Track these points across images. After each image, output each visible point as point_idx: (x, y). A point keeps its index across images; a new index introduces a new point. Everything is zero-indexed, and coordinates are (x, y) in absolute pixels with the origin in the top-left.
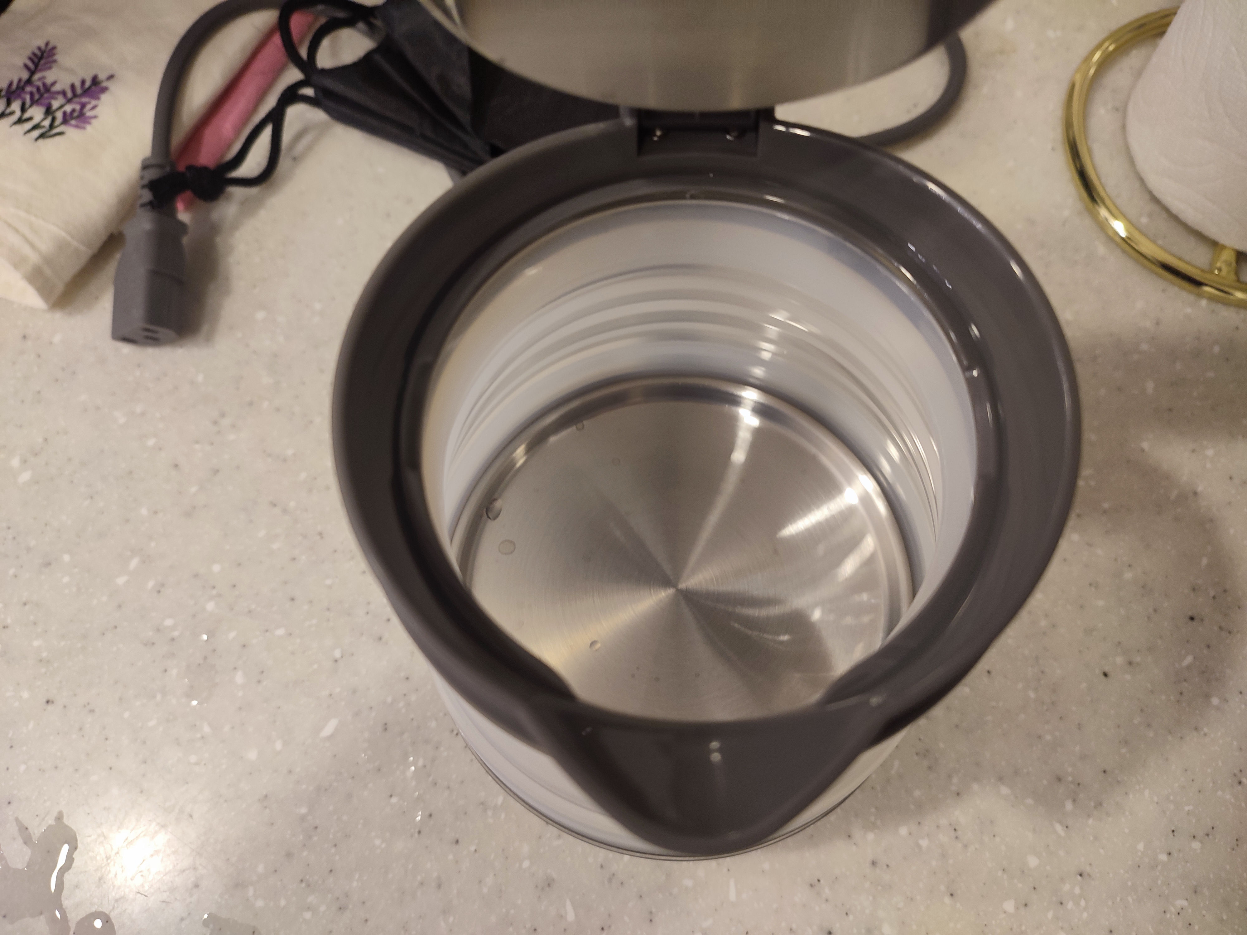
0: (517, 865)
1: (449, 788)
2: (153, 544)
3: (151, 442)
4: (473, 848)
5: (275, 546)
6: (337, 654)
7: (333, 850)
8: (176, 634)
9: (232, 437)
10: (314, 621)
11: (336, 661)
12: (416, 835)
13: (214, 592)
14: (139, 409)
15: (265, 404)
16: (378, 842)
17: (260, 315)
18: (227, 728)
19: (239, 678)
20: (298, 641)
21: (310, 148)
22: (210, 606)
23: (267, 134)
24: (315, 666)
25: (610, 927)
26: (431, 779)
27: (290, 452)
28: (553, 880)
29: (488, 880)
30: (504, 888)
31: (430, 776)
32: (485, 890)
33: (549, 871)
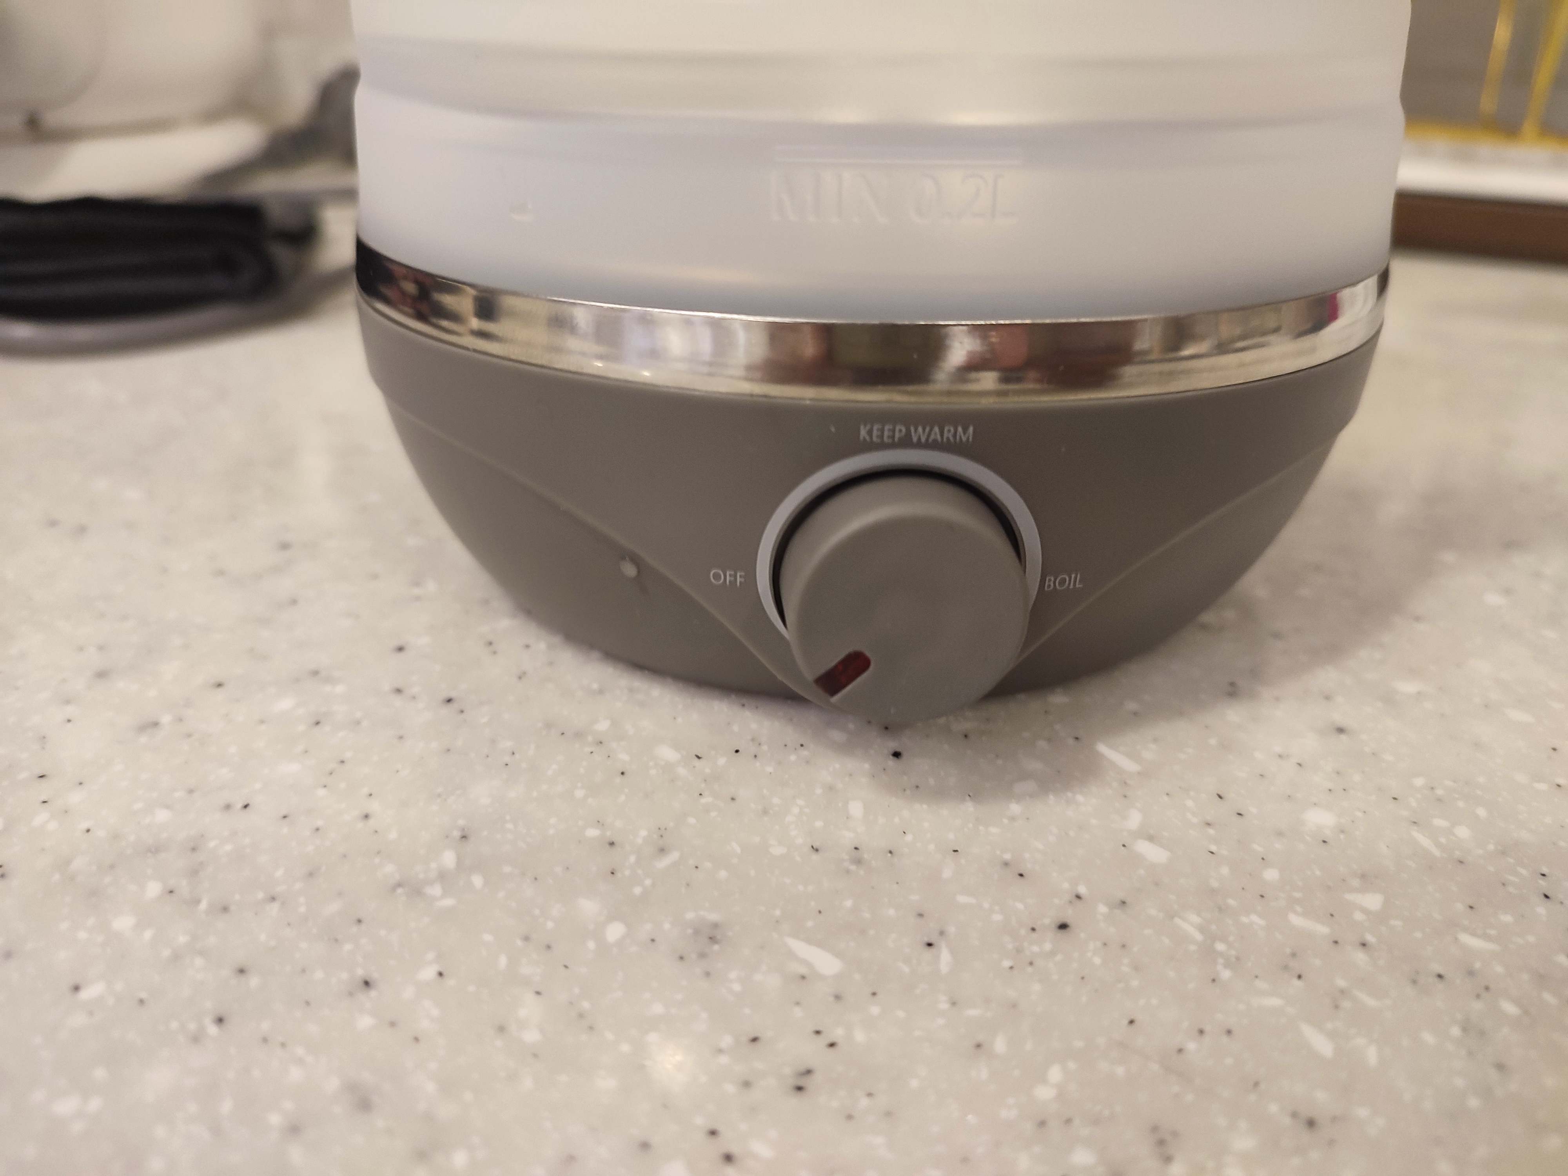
0: (591, 945)
1: (273, 899)
4: (428, 973)
25: (942, 933)
26: (203, 905)
28: (715, 926)
29: (523, 1013)
30: (586, 1005)
31: (198, 902)
32: (531, 1036)
33: (690, 915)
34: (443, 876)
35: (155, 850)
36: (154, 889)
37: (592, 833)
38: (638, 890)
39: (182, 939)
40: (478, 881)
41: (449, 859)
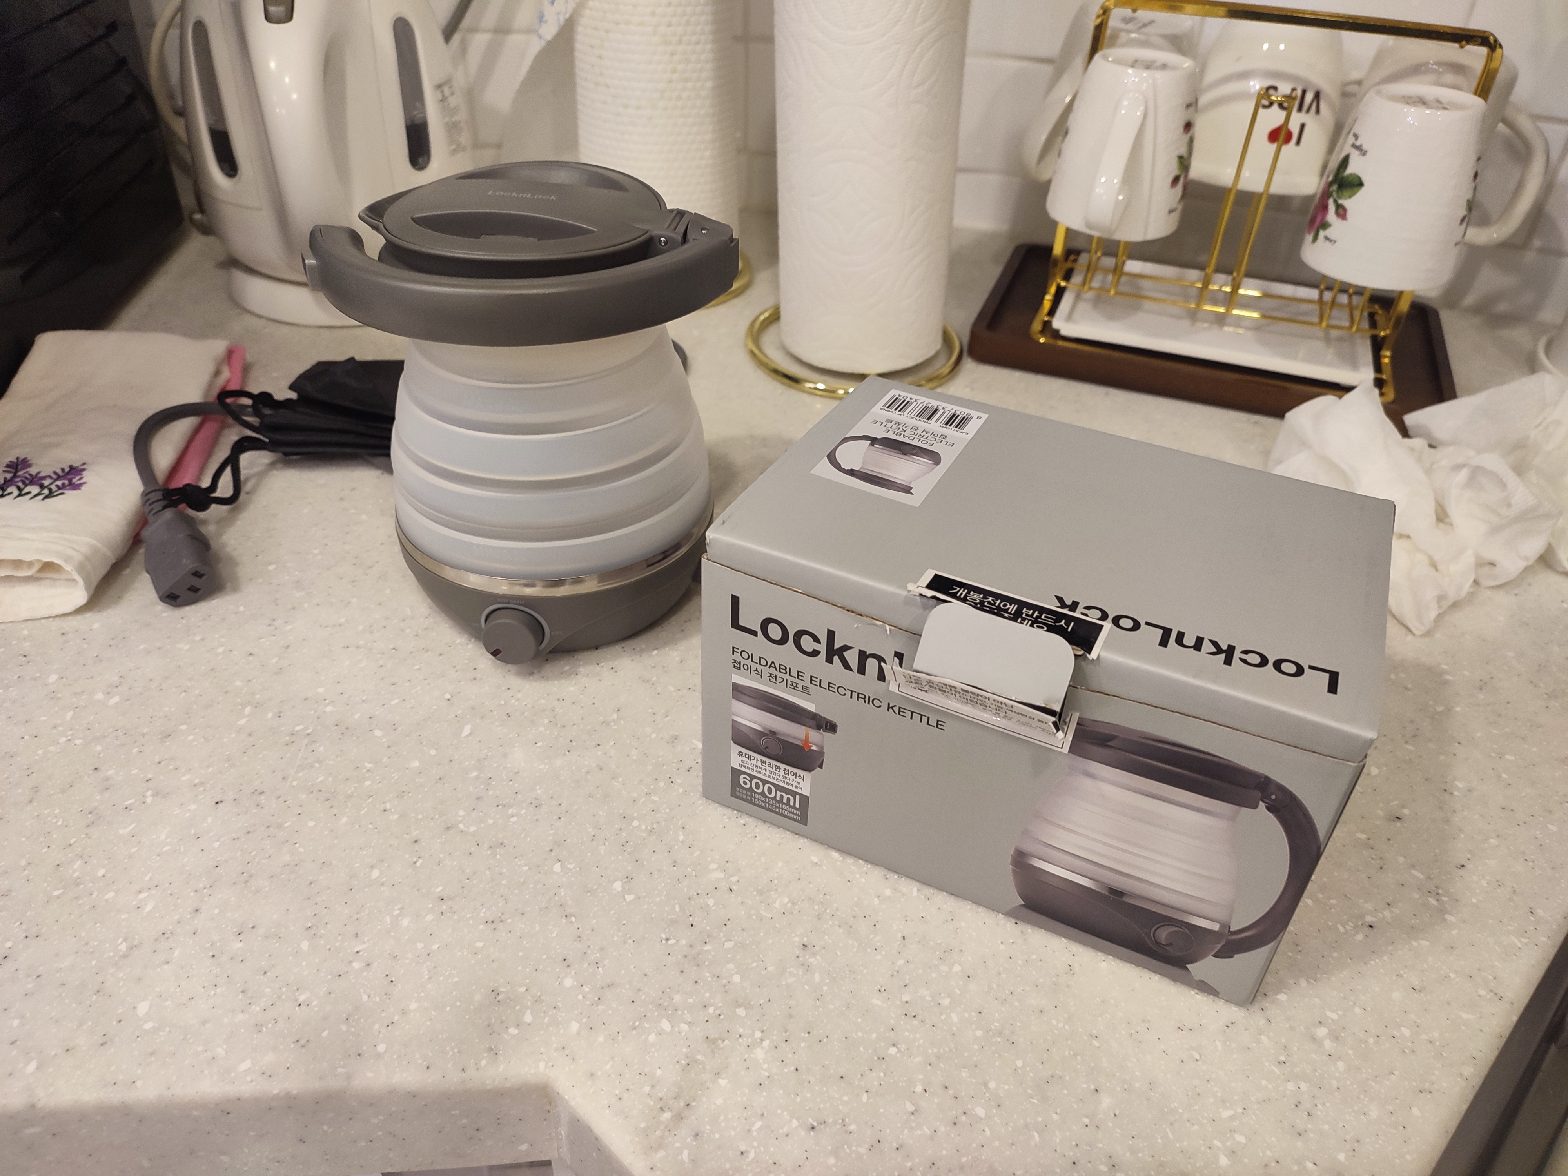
1: (575, 724)
2: (258, 696)
3: (221, 650)
4: (613, 743)
5: (362, 665)
6: (448, 696)
7: (511, 783)
8: (309, 731)
9: (289, 628)
10: (419, 688)
11: (449, 700)
12: (568, 753)
13: (327, 702)
14: (198, 638)
15: (306, 605)
16: (542, 767)
17: (272, 567)
18: (385, 759)
19: (378, 733)
20: (412, 701)
21: (257, 486)
22: (329, 709)
23: (228, 471)
24: (435, 707)
26: (559, 725)
27: (343, 620)
28: (677, 736)
29: (633, 753)
30: (646, 752)
31: (557, 725)
32: (634, 758)
33: (671, 733)
34: (614, 721)
35: (544, 711)
36: (546, 721)
37: (650, 710)
38: (660, 726)
39: (556, 733)
40: (622, 722)
41: (615, 716)
